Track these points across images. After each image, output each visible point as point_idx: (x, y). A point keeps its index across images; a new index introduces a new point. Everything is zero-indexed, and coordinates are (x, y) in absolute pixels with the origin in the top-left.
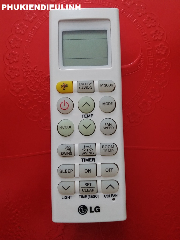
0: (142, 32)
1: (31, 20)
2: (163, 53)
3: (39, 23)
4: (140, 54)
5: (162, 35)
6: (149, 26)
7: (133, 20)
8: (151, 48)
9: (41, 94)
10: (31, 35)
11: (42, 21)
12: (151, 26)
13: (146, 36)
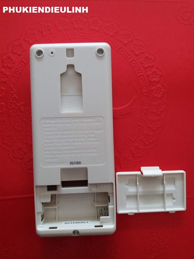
0: (139, 73)
2: (159, 96)
4: (134, 96)
5: (160, 77)
8: (147, 90)
12: (149, 66)
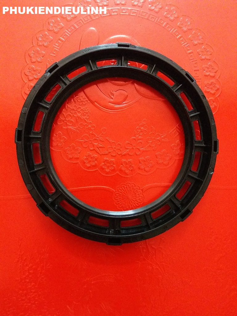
1: (56, 30)
3: (66, 34)
6: (196, 42)
7: (177, 36)
9: (66, 119)
10: (56, 48)
11: (70, 32)
13: (192, 55)
